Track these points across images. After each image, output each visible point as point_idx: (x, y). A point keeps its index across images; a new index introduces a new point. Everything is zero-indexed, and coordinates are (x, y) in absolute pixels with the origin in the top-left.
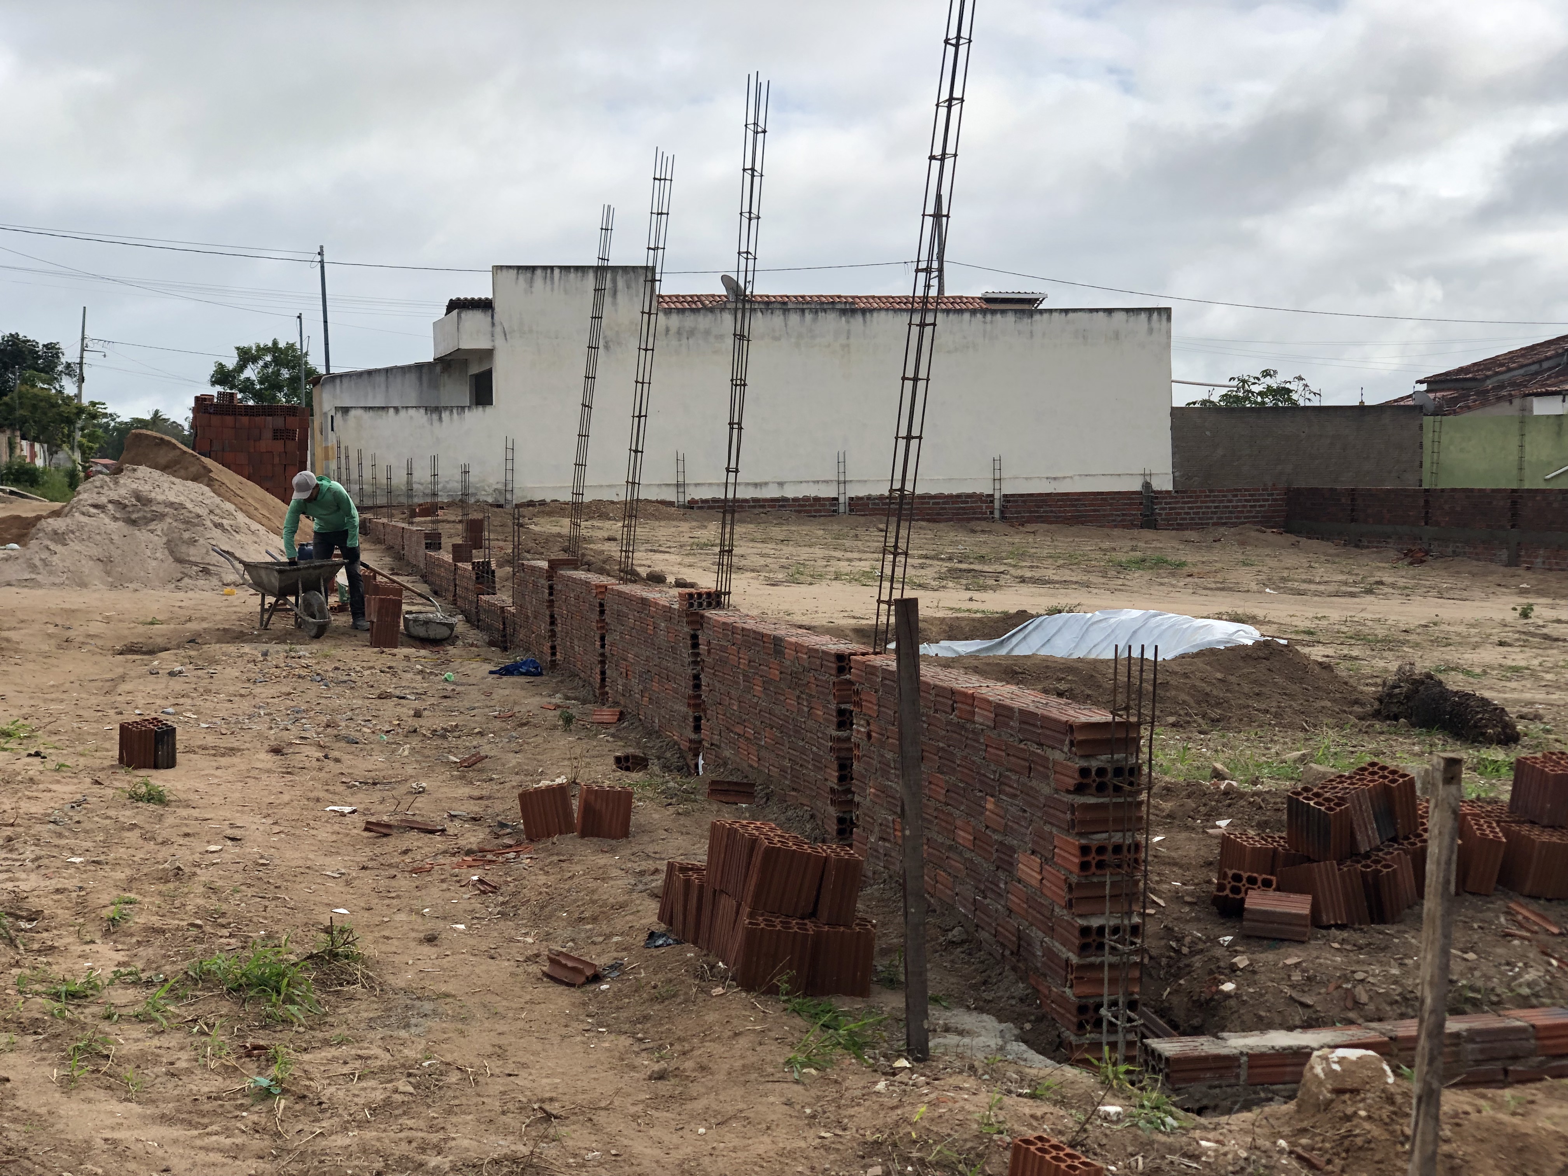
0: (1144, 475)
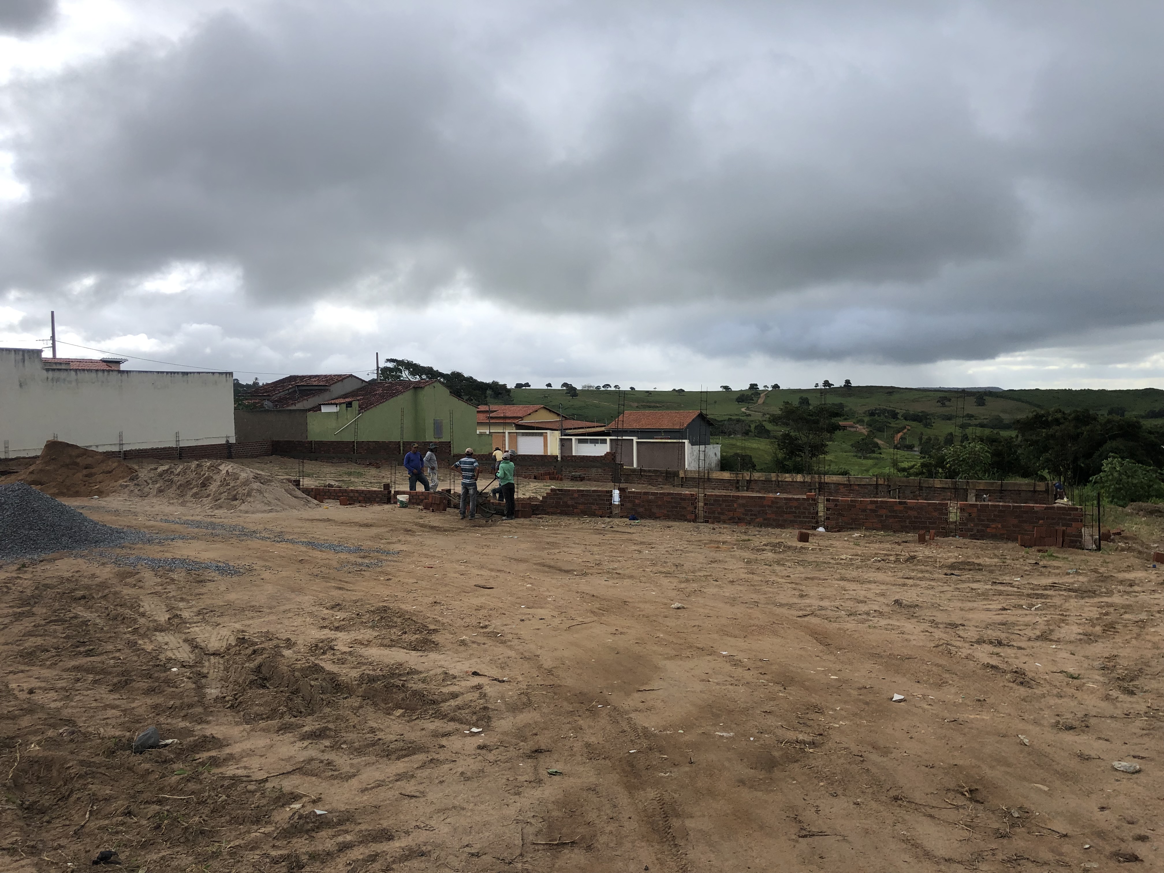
0: (227, 437)
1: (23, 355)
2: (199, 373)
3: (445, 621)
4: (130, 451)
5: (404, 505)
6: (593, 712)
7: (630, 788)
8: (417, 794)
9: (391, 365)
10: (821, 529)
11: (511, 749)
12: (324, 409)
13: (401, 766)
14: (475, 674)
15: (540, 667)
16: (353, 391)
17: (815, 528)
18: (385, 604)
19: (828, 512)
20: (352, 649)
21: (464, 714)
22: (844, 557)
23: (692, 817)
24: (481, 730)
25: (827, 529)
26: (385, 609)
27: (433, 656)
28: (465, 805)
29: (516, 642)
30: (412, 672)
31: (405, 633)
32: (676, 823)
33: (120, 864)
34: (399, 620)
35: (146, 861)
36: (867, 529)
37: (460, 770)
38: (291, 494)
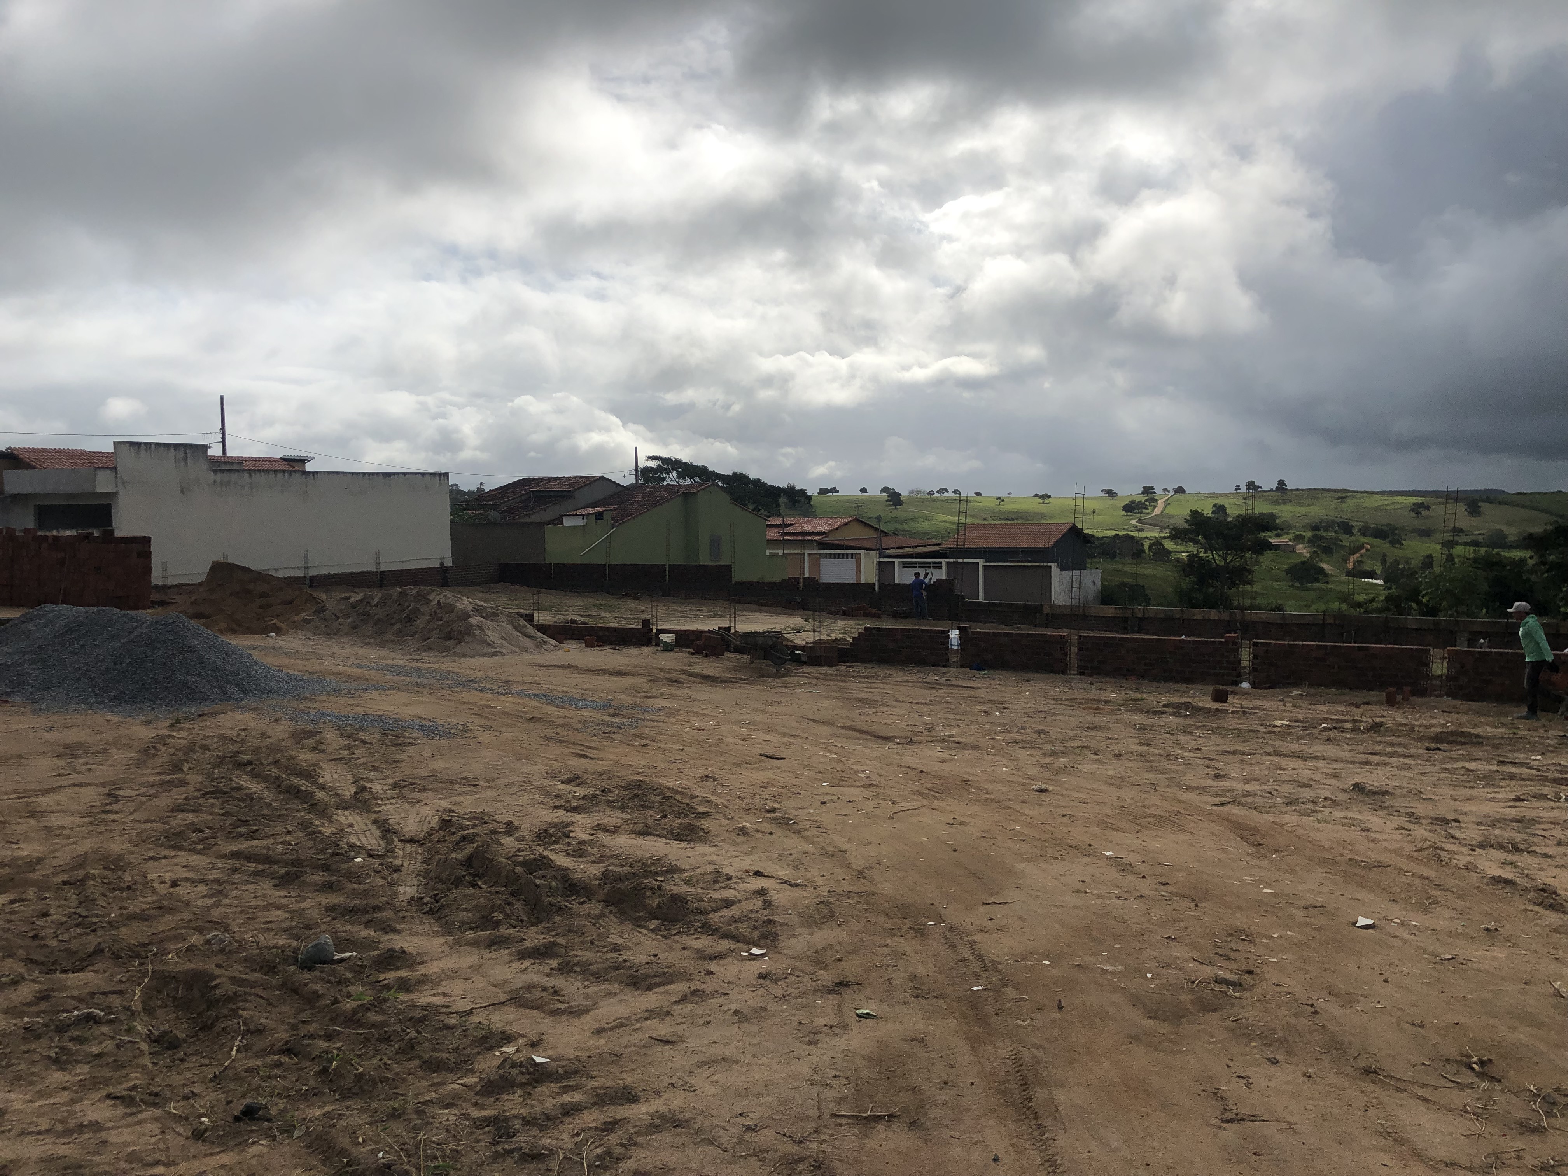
0: (441, 558)
1: (185, 452)
2: (405, 474)
3: (719, 801)
4: (317, 576)
5: (668, 648)
6: (921, 932)
7: (973, 1042)
8: (674, 1039)
9: (653, 464)
10: (1245, 685)
11: (806, 979)
12: (568, 522)
13: (652, 999)
14: (758, 874)
15: (849, 866)
16: (604, 499)
17: (1236, 683)
18: (639, 778)
19: (1256, 661)
20: (591, 837)
21: (743, 928)
22: (1278, 723)
23: (1062, 1086)
24: (764, 951)
25: (1254, 685)
26: (639, 785)
27: (701, 848)
28: (741, 1058)
29: (814, 832)
30: (673, 870)
31: (665, 816)
32: (1039, 1094)
33: (269, 1120)
34: (658, 799)
35: (305, 1119)
36: (1311, 685)
37: (734, 1007)
38: (521, 633)
